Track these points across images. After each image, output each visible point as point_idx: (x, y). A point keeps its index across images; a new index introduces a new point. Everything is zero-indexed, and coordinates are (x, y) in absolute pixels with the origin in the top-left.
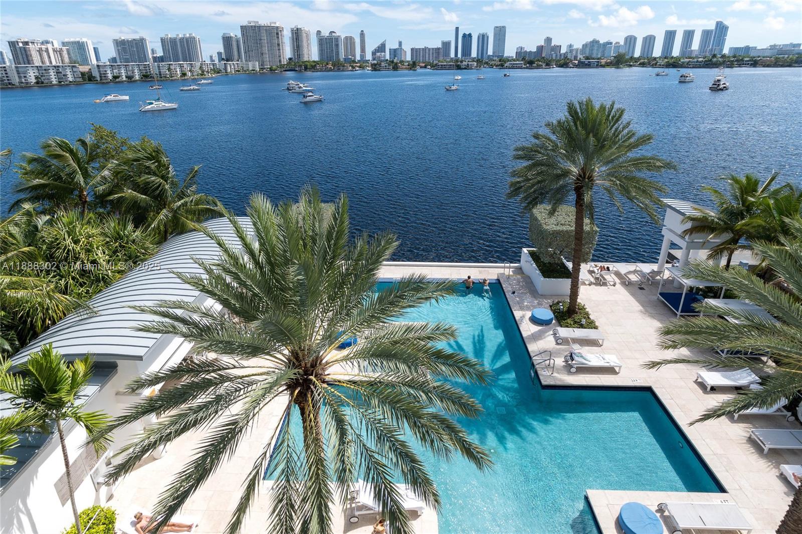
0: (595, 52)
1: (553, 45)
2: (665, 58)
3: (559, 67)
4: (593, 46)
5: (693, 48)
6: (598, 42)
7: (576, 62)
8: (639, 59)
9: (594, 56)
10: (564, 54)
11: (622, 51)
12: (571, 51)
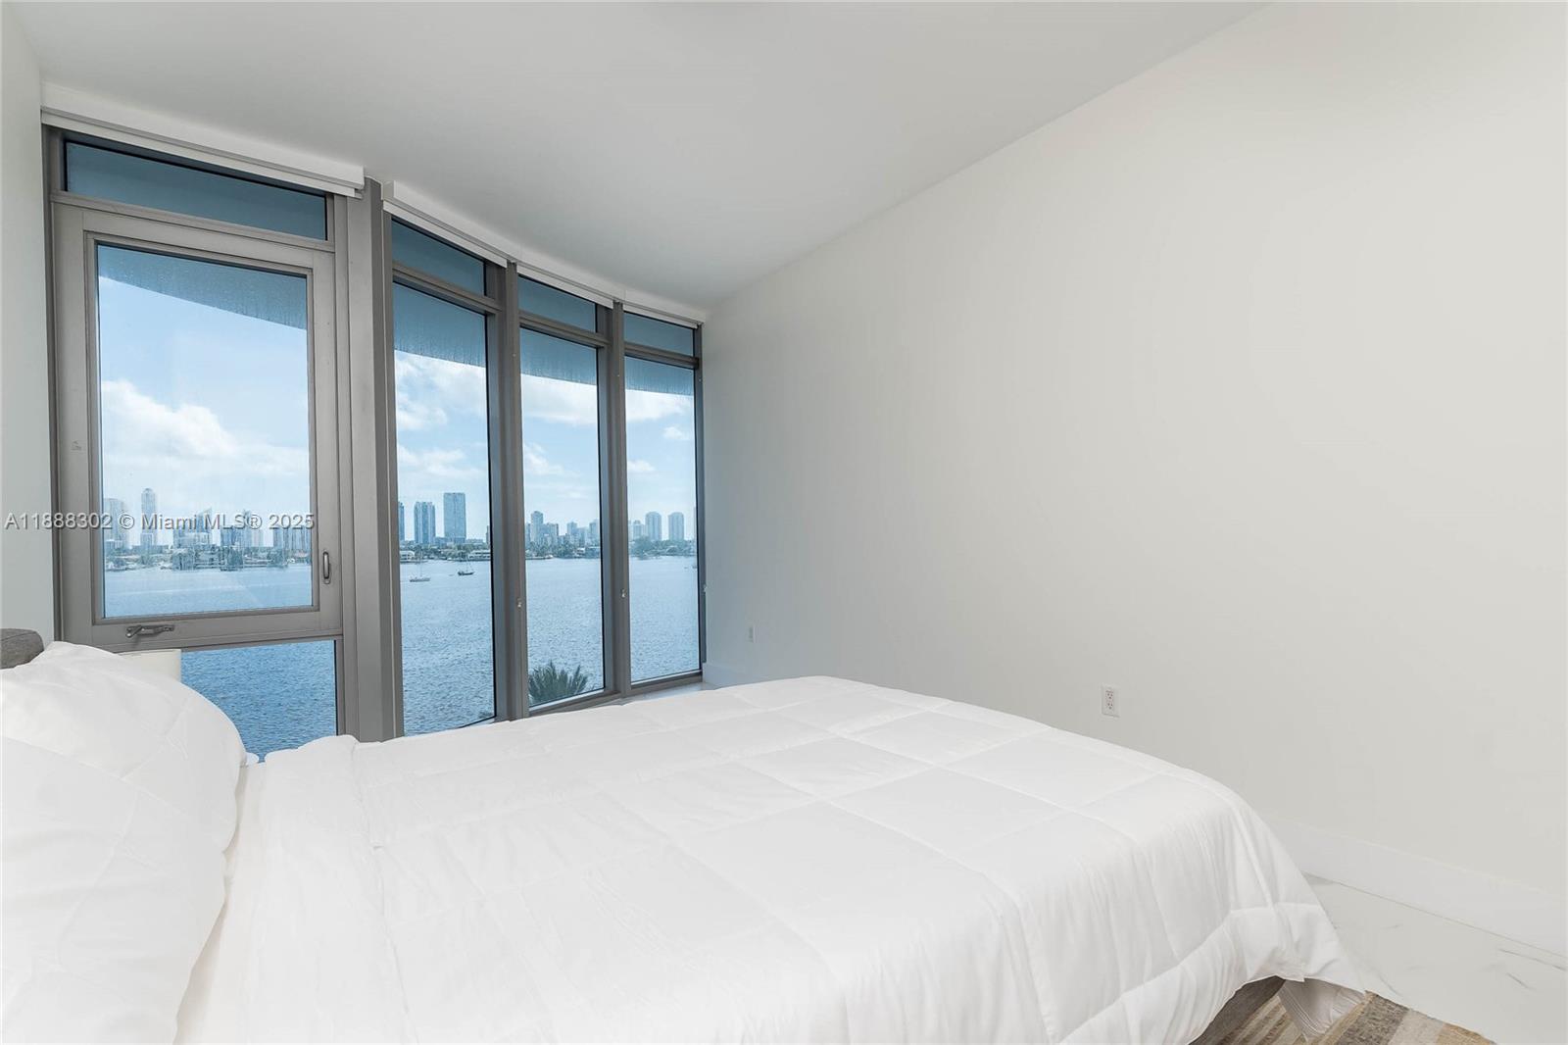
1: (545, 522)
3: (558, 557)
7: (583, 549)
8: (667, 543)
12: (574, 534)
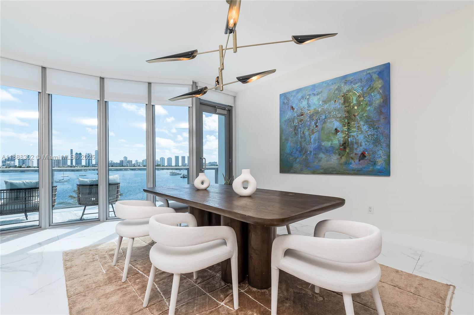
2: (176, 166)
5: (186, 163)
10: (134, 164)
11: (159, 163)
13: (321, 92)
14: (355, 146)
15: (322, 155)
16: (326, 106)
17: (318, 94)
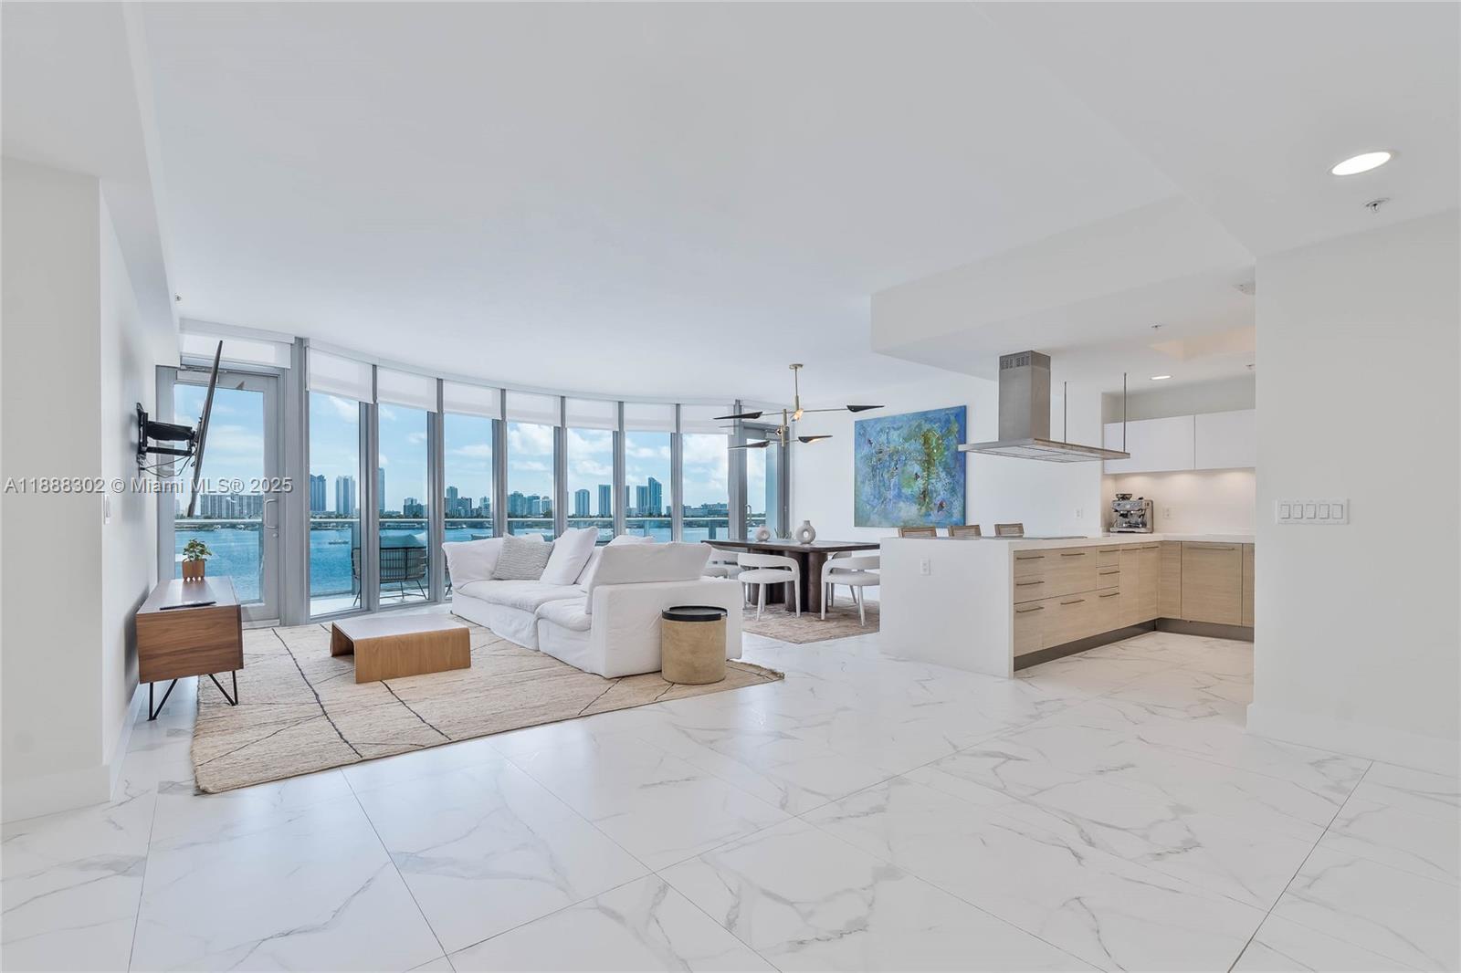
0: (519, 509)
2: (602, 517)
4: (515, 501)
5: (631, 506)
6: (521, 496)
9: (519, 513)
10: (477, 510)
11: (552, 507)
13: (902, 427)
14: (935, 495)
15: (901, 504)
16: (907, 445)
17: (898, 429)
